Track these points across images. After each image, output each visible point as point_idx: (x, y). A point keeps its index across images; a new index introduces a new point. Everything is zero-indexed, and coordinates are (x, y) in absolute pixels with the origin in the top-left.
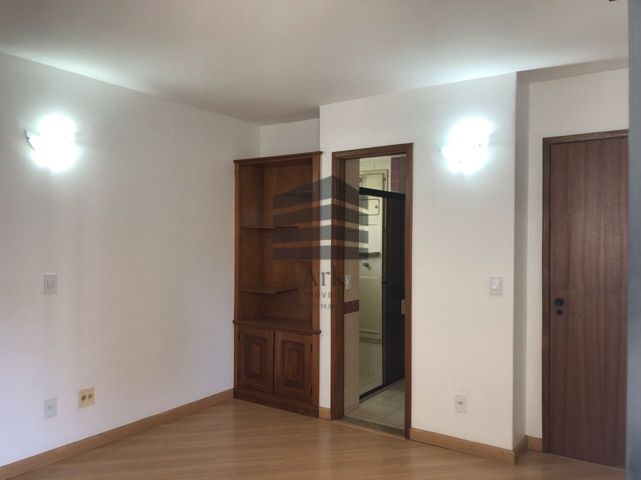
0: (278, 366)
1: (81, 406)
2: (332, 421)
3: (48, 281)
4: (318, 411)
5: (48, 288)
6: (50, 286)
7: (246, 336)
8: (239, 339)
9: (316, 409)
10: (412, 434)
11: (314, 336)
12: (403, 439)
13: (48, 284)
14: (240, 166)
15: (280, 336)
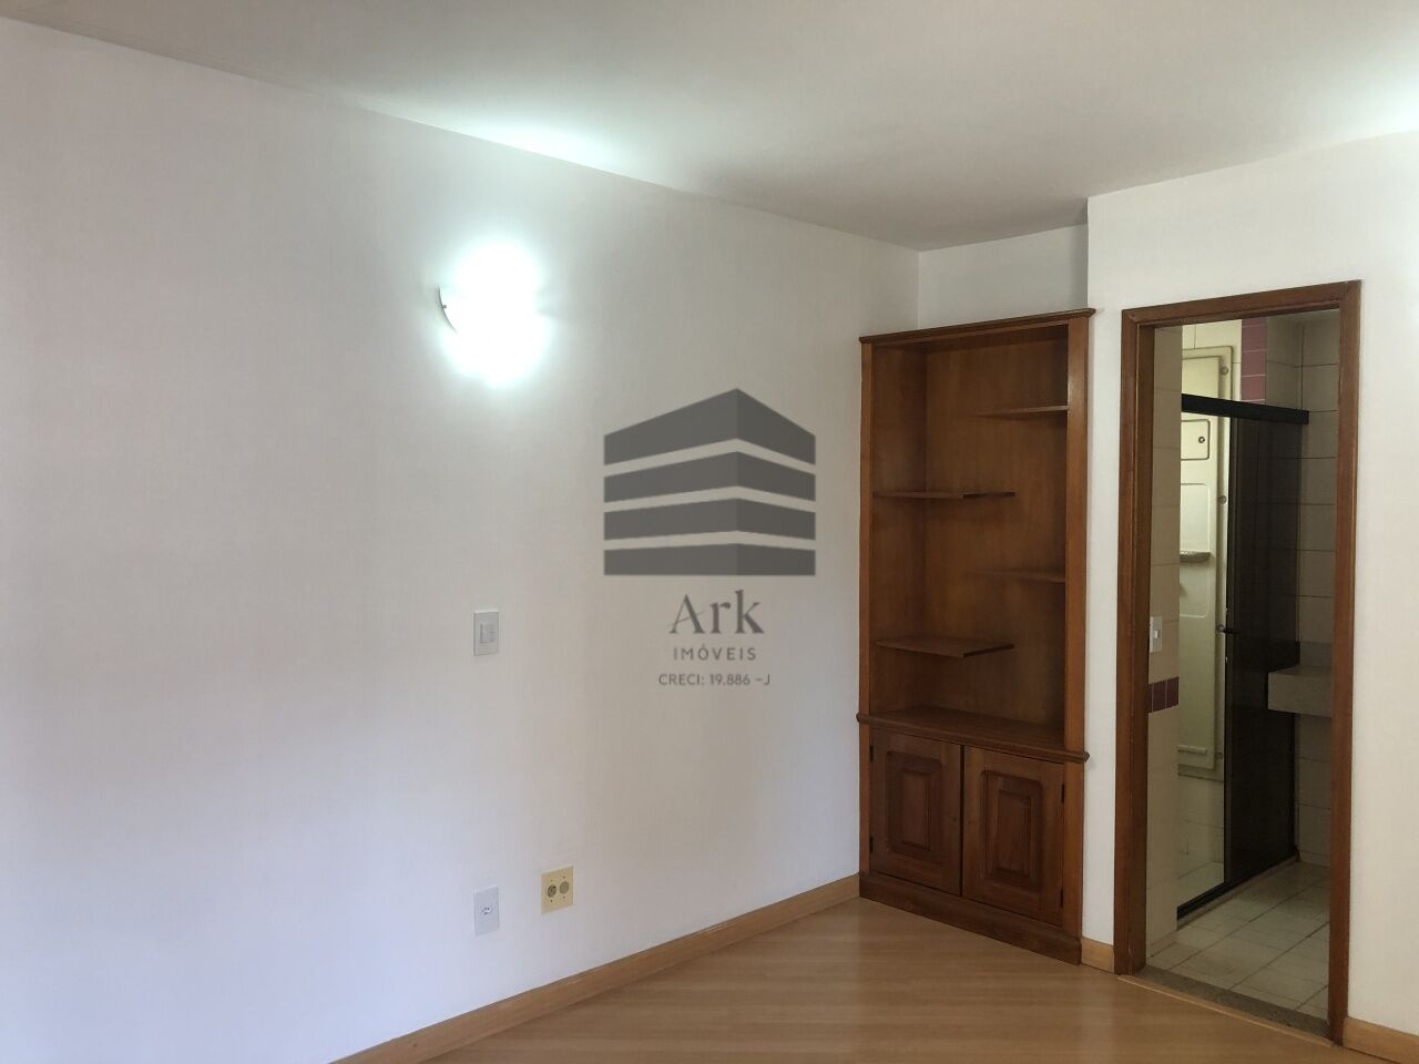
0: (973, 832)
1: (547, 908)
2: (1122, 979)
3: (482, 626)
4: (1079, 949)
5: (481, 642)
6: (486, 637)
7: (889, 753)
8: (872, 759)
9: (1076, 943)
10: (1349, 1034)
11: (1070, 766)
12: (1327, 1044)
13: (481, 634)
14: (874, 349)
15: (978, 760)
